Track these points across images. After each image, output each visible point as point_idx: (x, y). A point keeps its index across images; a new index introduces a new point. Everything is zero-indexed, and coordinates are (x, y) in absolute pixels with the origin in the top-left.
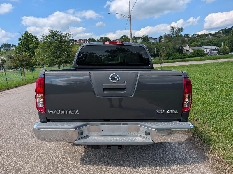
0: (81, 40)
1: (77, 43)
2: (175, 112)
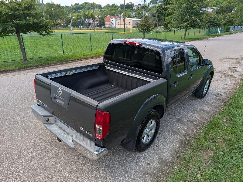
2: (91, 135)
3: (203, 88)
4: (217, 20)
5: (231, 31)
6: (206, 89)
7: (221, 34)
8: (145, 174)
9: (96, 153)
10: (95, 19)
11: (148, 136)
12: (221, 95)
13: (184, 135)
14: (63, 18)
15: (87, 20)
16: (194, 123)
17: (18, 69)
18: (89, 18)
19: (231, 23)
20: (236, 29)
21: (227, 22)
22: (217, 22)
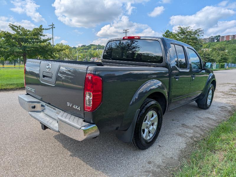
0: (229, 36)
1: (224, 39)
2: (79, 109)
3: (206, 95)
4: (212, 56)
5: (225, 67)
6: (210, 100)
7: (217, 69)
8: (146, 172)
9: (83, 128)
10: (99, 58)
11: (149, 132)
12: (226, 108)
13: (191, 138)
14: (70, 57)
15: (92, 59)
16: (201, 128)
17: (19, 88)
18: (94, 57)
19: (225, 60)
20: (230, 66)
21: (221, 58)
22: (212, 58)
